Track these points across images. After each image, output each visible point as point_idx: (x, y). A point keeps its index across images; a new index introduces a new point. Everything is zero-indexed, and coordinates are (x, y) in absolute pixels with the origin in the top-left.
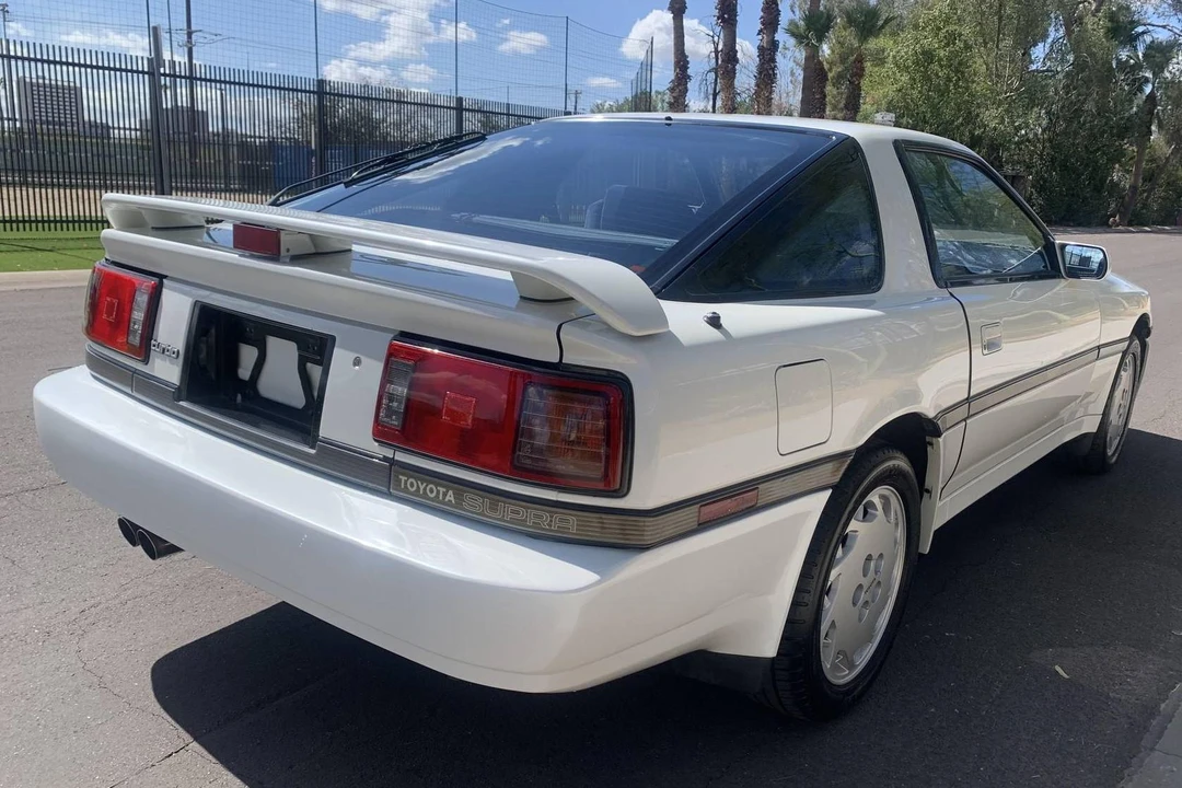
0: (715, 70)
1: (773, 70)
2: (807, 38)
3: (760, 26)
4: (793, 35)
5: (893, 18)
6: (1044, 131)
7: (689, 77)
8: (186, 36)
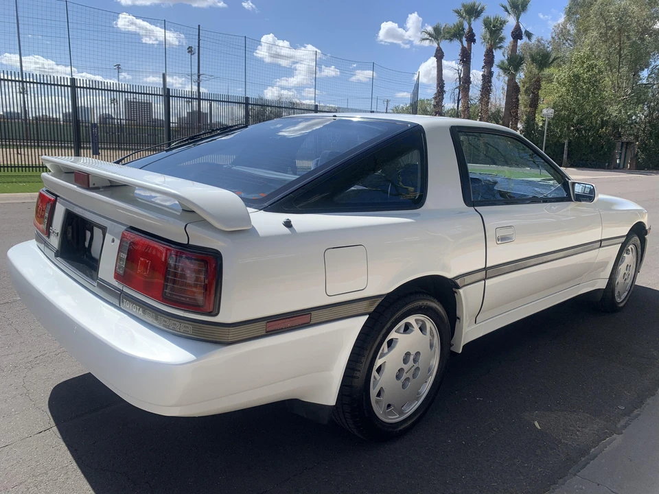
0: (459, 87)
1: (490, 87)
2: (509, 69)
3: (483, 64)
4: (501, 68)
5: (558, 58)
6: (645, 117)
7: (444, 91)
8: (197, 77)
